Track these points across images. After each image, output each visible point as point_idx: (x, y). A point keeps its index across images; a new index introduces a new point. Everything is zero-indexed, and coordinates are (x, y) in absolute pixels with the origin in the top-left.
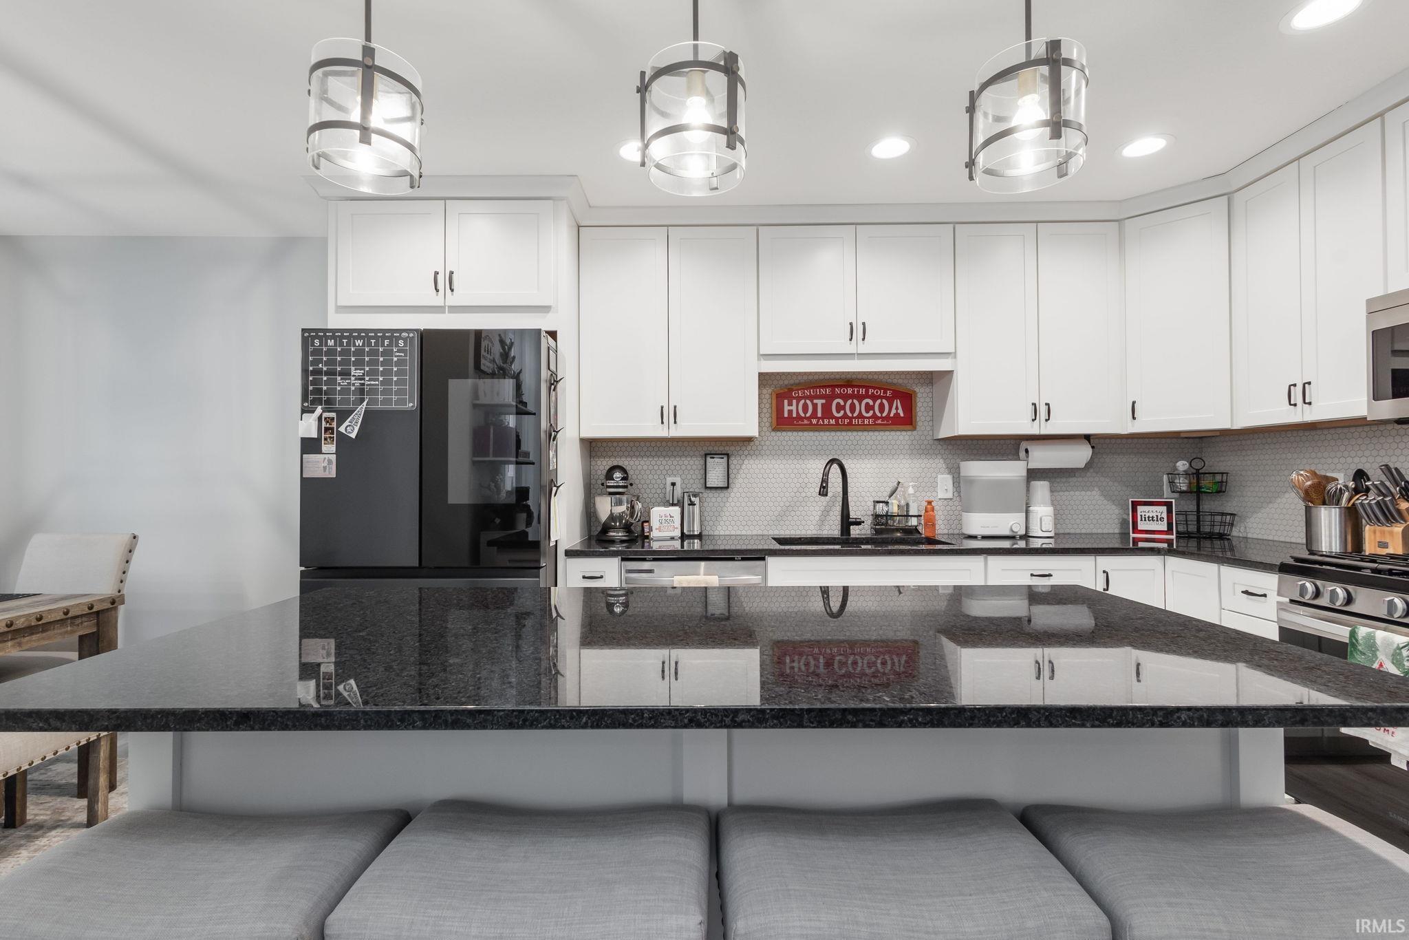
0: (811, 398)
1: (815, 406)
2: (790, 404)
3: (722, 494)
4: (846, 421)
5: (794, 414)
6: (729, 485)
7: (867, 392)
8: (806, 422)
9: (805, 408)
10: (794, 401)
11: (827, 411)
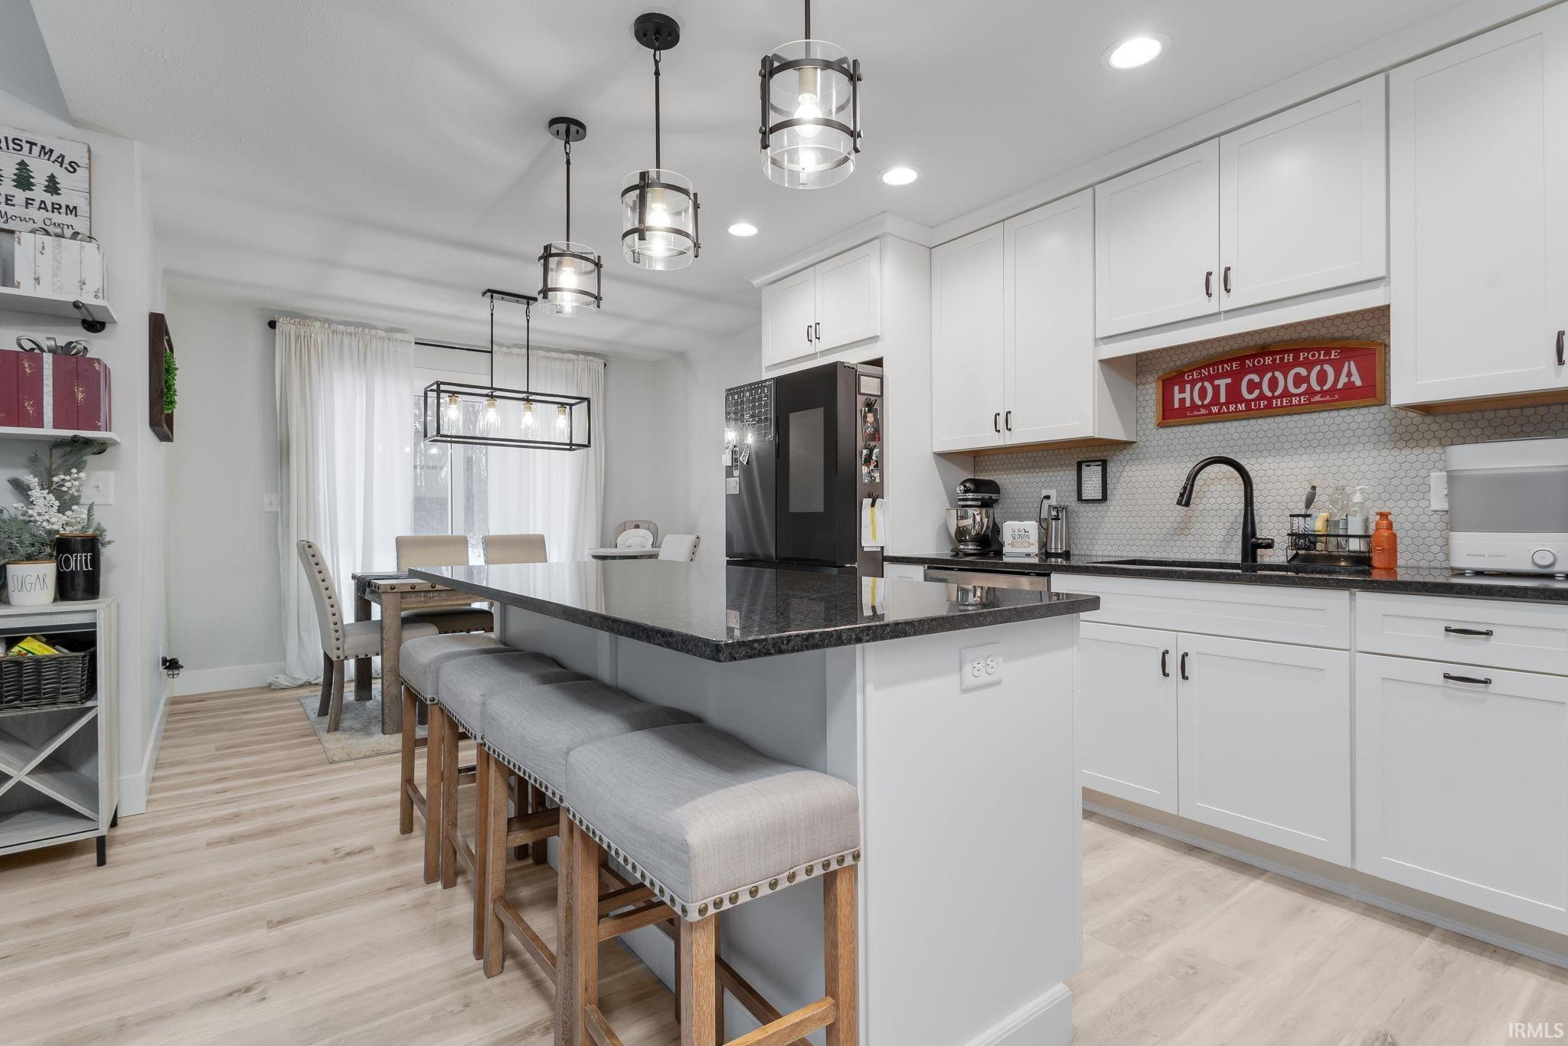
0: (1211, 379)
1: (1216, 389)
2: (1182, 391)
3: (1100, 507)
4: (1263, 403)
5: (1188, 404)
6: (1104, 498)
7: (1296, 358)
8: (1203, 411)
9: (1203, 393)
10: (1188, 387)
11: (1234, 395)
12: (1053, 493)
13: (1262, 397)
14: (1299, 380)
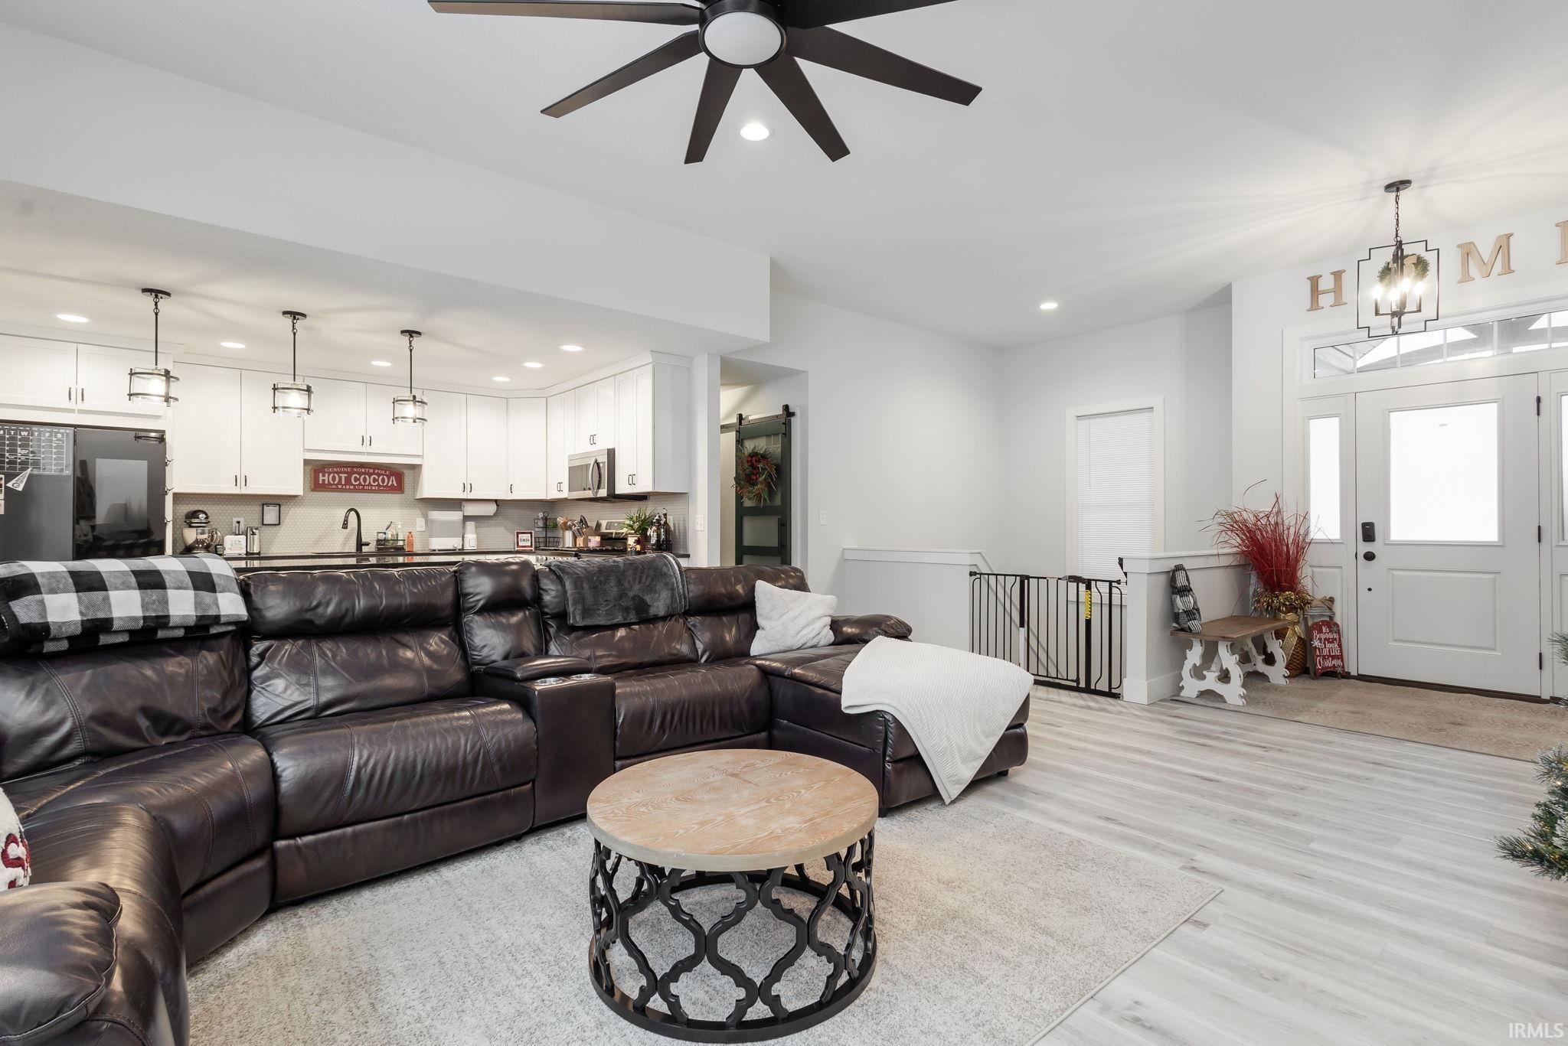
0: (338, 473)
1: (340, 478)
2: (324, 476)
3: (275, 528)
4: (361, 487)
5: (326, 482)
6: (279, 524)
7: (374, 471)
8: (334, 487)
9: (334, 479)
10: (327, 475)
11: (348, 481)
12: (242, 520)
13: (360, 484)
14: (375, 480)
